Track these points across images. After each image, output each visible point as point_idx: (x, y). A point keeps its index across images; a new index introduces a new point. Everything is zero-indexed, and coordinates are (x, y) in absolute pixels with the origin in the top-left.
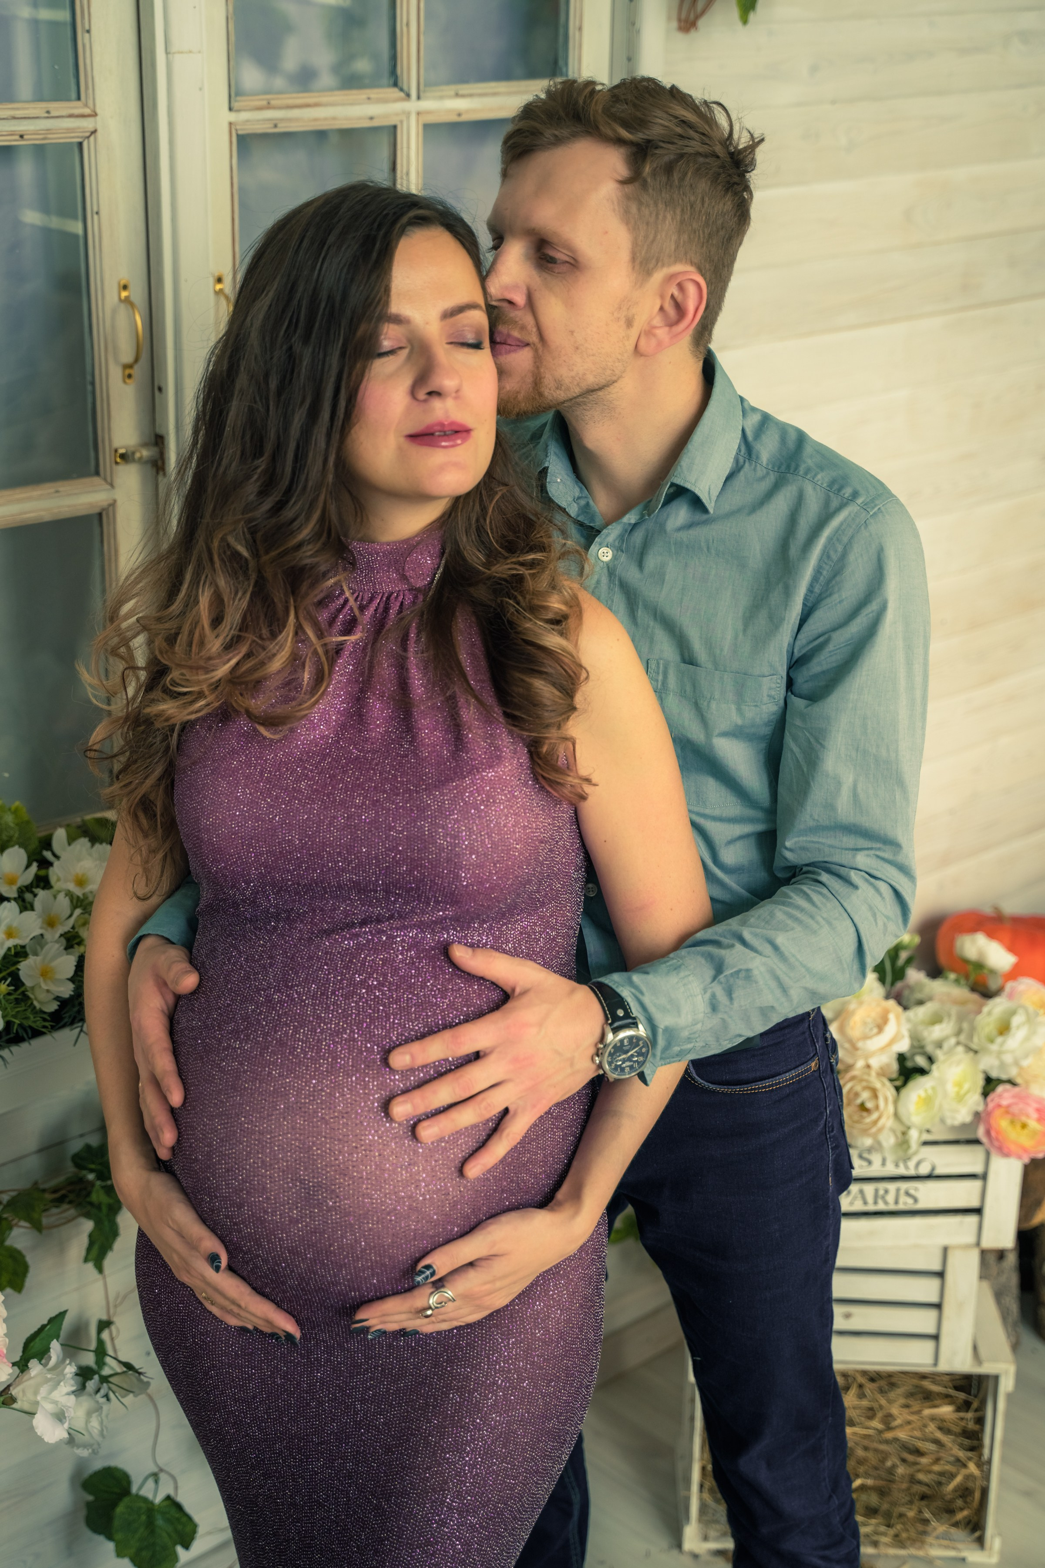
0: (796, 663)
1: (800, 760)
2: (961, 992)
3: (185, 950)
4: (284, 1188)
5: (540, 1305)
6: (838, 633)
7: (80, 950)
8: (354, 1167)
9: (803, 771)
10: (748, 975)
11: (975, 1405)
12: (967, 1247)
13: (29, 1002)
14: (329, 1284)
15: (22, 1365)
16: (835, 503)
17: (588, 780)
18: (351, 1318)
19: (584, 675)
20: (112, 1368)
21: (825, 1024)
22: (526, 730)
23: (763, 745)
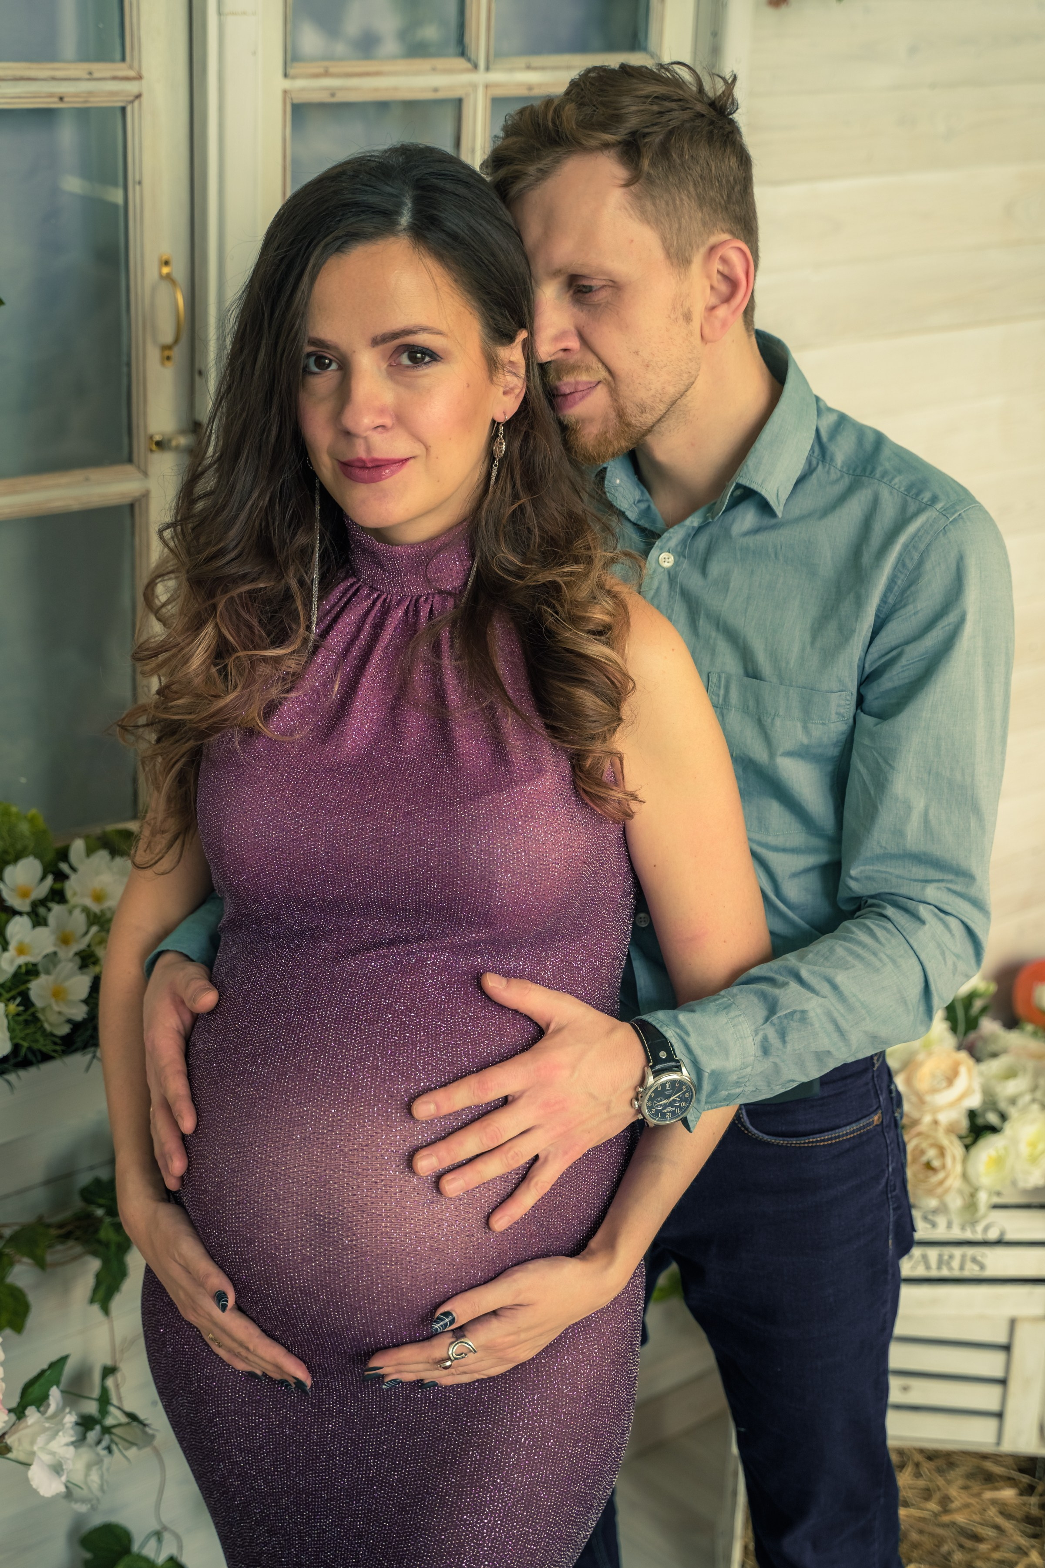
0: (866, 680)
1: (867, 782)
2: (1038, 1044)
3: (203, 966)
5: (568, 1359)
6: (911, 646)
7: (95, 970)
9: (870, 794)
10: (803, 1017)
11: (1040, 1489)
12: (1036, 1319)
13: (39, 1025)
14: (342, 1328)
15: (19, 1412)
16: (912, 508)
17: (634, 797)
18: (366, 1364)
19: (631, 685)
20: (116, 1417)
21: (889, 1074)
22: (568, 742)
23: (830, 768)
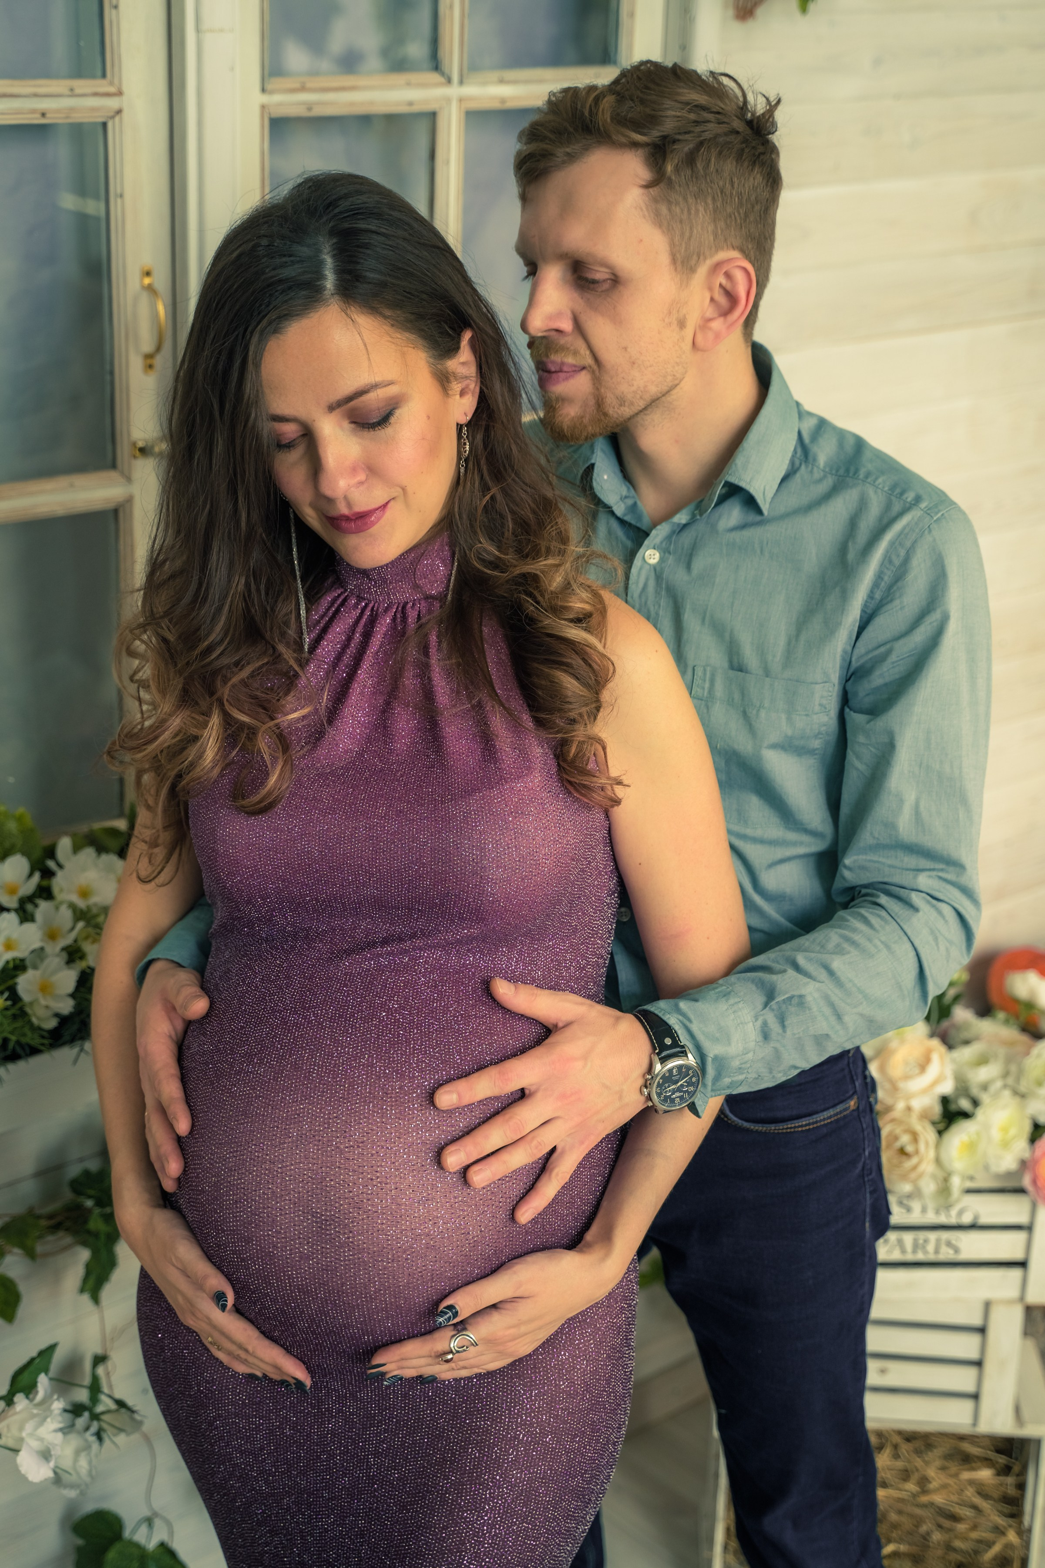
0: (852, 676)
2: (1010, 1033)
3: (196, 974)
4: (295, 1221)
5: (565, 1354)
6: (901, 642)
7: (83, 965)
8: (369, 1200)
10: (801, 1001)
11: (1016, 1469)
12: (1010, 1302)
13: (26, 1019)
15: (8, 1399)
16: (897, 508)
17: (619, 782)
18: (367, 1363)
20: (105, 1406)
21: (864, 1063)
22: (552, 732)
